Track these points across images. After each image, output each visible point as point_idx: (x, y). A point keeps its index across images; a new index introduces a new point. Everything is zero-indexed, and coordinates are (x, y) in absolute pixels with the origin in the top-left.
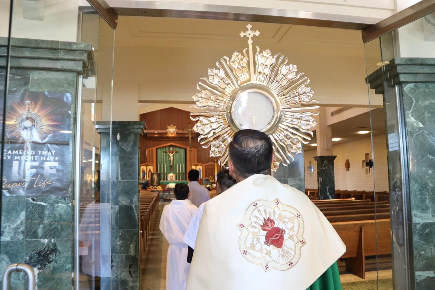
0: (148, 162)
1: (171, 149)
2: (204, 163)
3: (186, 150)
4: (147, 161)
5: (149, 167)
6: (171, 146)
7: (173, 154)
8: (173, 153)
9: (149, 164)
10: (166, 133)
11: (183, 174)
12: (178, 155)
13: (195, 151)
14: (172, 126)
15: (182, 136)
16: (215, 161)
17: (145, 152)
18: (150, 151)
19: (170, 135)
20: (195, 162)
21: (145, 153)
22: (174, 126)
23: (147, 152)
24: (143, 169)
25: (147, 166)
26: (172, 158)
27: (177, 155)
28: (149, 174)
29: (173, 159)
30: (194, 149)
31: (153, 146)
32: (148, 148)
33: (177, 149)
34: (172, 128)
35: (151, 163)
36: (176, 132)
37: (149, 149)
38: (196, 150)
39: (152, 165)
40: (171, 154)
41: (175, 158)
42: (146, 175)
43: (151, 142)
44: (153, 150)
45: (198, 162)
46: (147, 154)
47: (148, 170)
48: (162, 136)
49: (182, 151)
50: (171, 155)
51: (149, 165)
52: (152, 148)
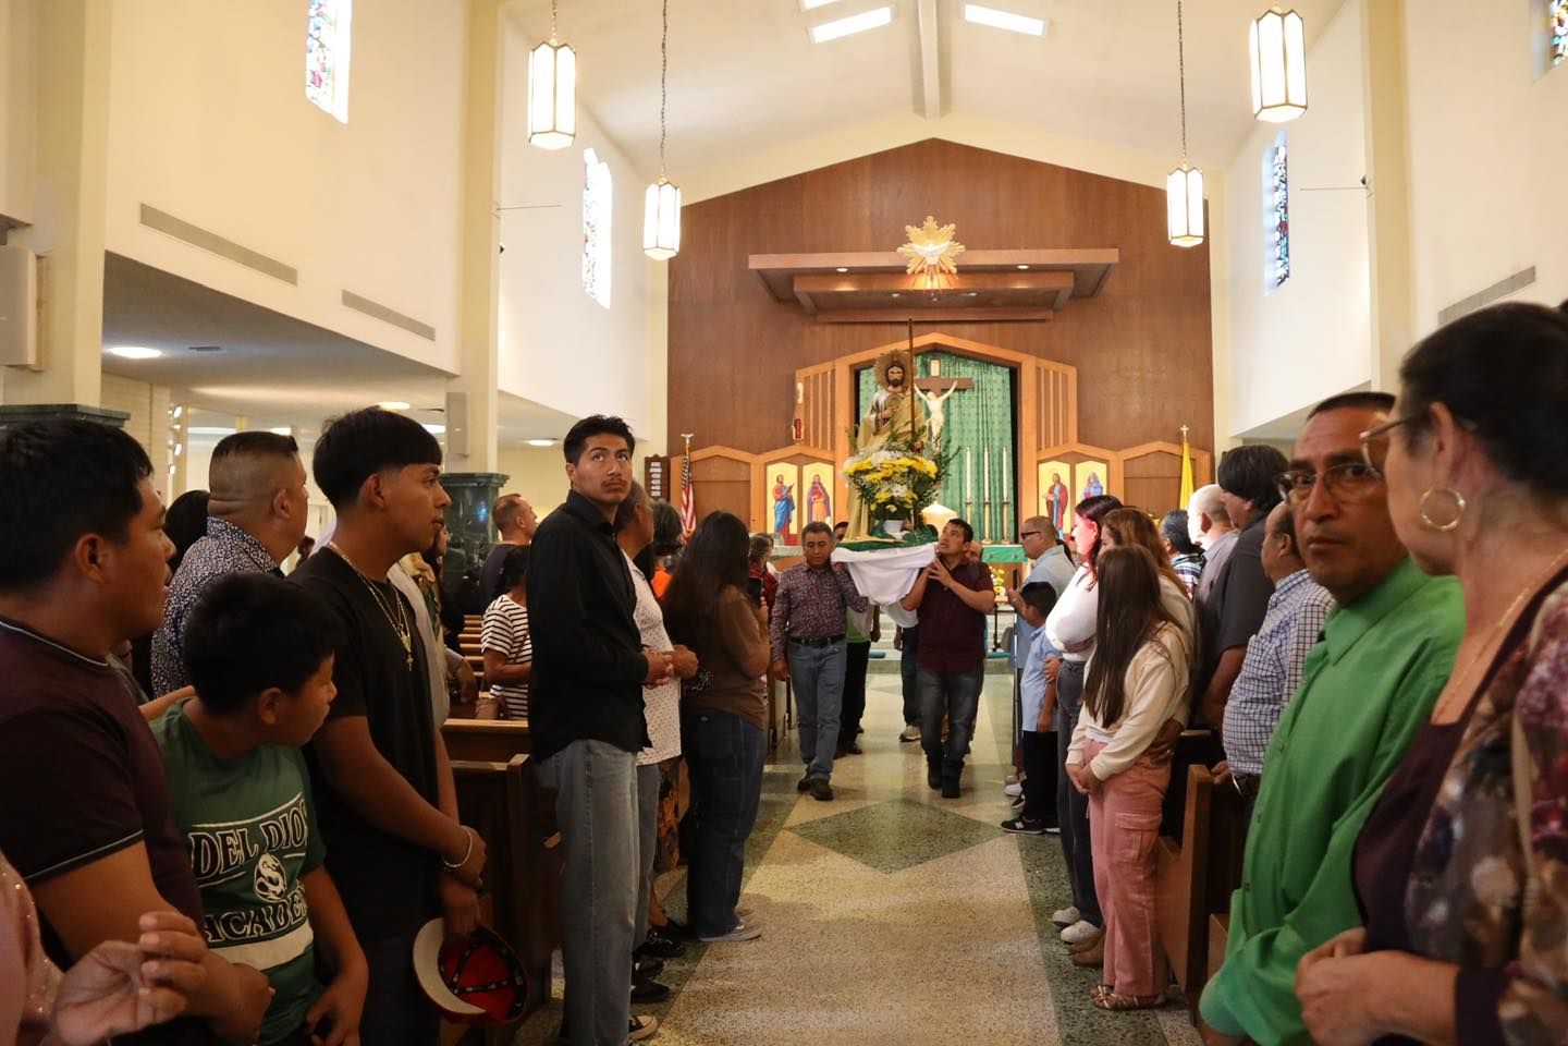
0: (807, 441)
1: (935, 368)
2: (1117, 448)
3: (1014, 374)
4: (798, 436)
5: (810, 471)
6: (936, 351)
7: (945, 396)
8: (945, 390)
9: (810, 452)
10: (900, 271)
11: (1002, 505)
12: (974, 402)
13: (1065, 376)
14: (930, 222)
15: (990, 284)
16: (1181, 434)
17: (793, 385)
18: (816, 377)
19: (925, 283)
20: (1065, 441)
21: (794, 393)
22: (940, 225)
23: (800, 387)
24: (780, 480)
25: (800, 460)
26: (937, 420)
27: (965, 402)
28: (810, 504)
29: (947, 422)
30: (1060, 367)
31: (833, 357)
32: (805, 365)
33: (968, 371)
34: (929, 235)
35: (824, 447)
36: (955, 258)
37: (810, 371)
38: (1072, 373)
39: (827, 456)
40: (930, 394)
41: (954, 418)
42: (794, 514)
43: (827, 335)
44: (833, 371)
45: (1083, 438)
46: (800, 400)
47: (807, 487)
48: (878, 286)
49: (998, 379)
50: (935, 403)
51: (813, 460)
52: (826, 367)
